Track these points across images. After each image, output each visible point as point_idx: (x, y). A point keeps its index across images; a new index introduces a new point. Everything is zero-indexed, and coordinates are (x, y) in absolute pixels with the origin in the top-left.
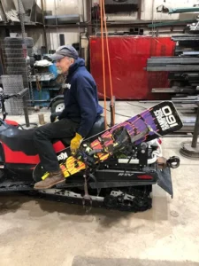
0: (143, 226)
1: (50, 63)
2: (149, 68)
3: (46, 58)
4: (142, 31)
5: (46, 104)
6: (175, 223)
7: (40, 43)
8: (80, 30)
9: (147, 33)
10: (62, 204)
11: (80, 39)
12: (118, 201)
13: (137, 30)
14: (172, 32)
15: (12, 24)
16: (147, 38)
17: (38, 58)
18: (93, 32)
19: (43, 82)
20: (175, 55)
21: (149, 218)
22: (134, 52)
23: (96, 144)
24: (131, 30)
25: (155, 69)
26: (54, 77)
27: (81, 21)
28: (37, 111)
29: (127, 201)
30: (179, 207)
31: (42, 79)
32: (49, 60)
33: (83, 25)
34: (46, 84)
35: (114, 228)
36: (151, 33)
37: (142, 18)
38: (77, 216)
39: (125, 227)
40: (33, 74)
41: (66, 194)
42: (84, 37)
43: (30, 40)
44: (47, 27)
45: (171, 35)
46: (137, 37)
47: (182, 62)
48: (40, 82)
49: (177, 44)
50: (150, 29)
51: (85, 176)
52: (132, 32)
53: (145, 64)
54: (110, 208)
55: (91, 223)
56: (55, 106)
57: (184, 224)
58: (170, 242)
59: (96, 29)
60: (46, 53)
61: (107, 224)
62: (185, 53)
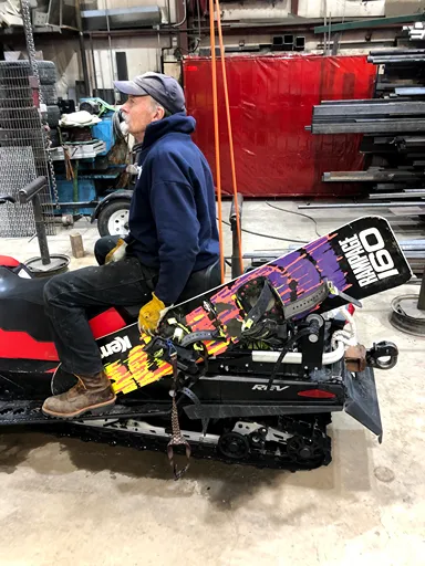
0: (312, 507)
1: (96, 119)
2: (317, 128)
3: (85, 107)
4: (301, 42)
5: (87, 211)
6: (388, 498)
7: (72, 74)
8: (162, 42)
9: (311, 47)
10: (120, 452)
11: (162, 62)
12: (252, 445)
13: (289, 39)
14: (368, 43)
15: (9, 31)
16: (312, 58)
17: (68, 107)
18: (191, 46)
19: (81, 161)
20: (376, 95)
21: (326, 486)
22: (284, 90)
23: (197, 317)
24: (277, 41)
25: (331, 128)
26: (104, 149)
27: (164, 20)
28: (67, 225)
29: (272, 445)
30: (395, 457)
31: (78, 156)
32: (93, 110)
33: (168, 31)
34: (86, 166)
35: (243, 511)
36: (320, 47)
37: (301, 13)
38: (156, 482)
39: (270, 508)
40: (56, 144)
41: (130, 428)
42: (171, 58)
43: (48, 67)
44: (86, 36)
45: (367, 51)
46: (290, 55)
47: (391, 112)
48: (73, 161)
49: (381, 72)
50: (320, 36)
51: (172, 393)
52: (278, 45)
53: (309, 117)
54: (234, 461)
55: (190, 499)
56: (108, 217)
57: (407, 500)
58: (375, 546)
59: (197, 39)
60: (86, 95)
61: (225, 501)
62: (399, 91)
